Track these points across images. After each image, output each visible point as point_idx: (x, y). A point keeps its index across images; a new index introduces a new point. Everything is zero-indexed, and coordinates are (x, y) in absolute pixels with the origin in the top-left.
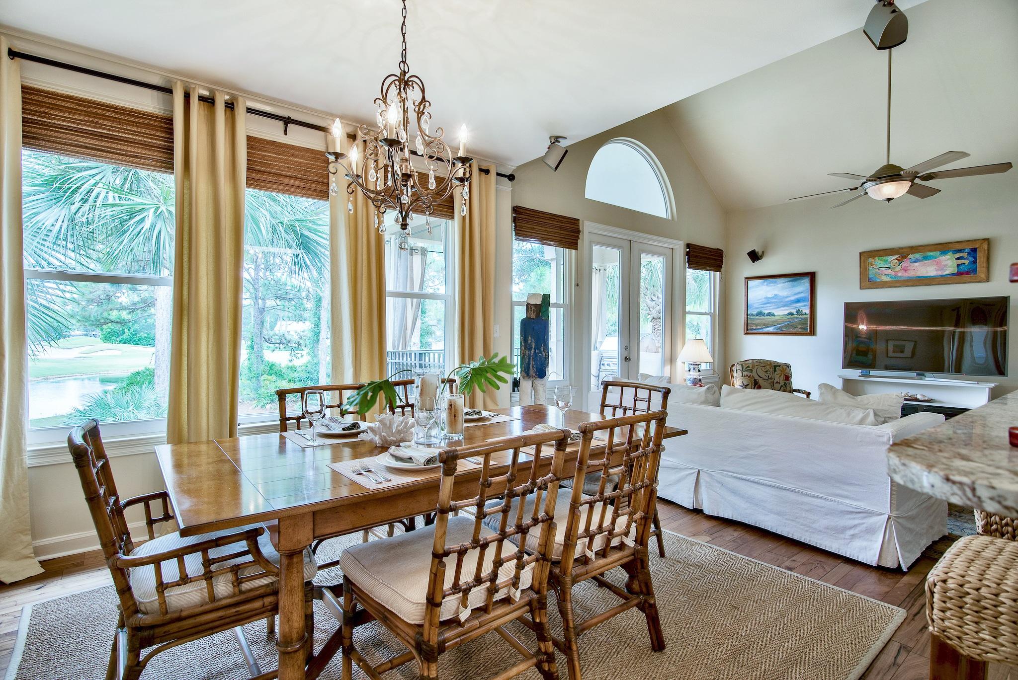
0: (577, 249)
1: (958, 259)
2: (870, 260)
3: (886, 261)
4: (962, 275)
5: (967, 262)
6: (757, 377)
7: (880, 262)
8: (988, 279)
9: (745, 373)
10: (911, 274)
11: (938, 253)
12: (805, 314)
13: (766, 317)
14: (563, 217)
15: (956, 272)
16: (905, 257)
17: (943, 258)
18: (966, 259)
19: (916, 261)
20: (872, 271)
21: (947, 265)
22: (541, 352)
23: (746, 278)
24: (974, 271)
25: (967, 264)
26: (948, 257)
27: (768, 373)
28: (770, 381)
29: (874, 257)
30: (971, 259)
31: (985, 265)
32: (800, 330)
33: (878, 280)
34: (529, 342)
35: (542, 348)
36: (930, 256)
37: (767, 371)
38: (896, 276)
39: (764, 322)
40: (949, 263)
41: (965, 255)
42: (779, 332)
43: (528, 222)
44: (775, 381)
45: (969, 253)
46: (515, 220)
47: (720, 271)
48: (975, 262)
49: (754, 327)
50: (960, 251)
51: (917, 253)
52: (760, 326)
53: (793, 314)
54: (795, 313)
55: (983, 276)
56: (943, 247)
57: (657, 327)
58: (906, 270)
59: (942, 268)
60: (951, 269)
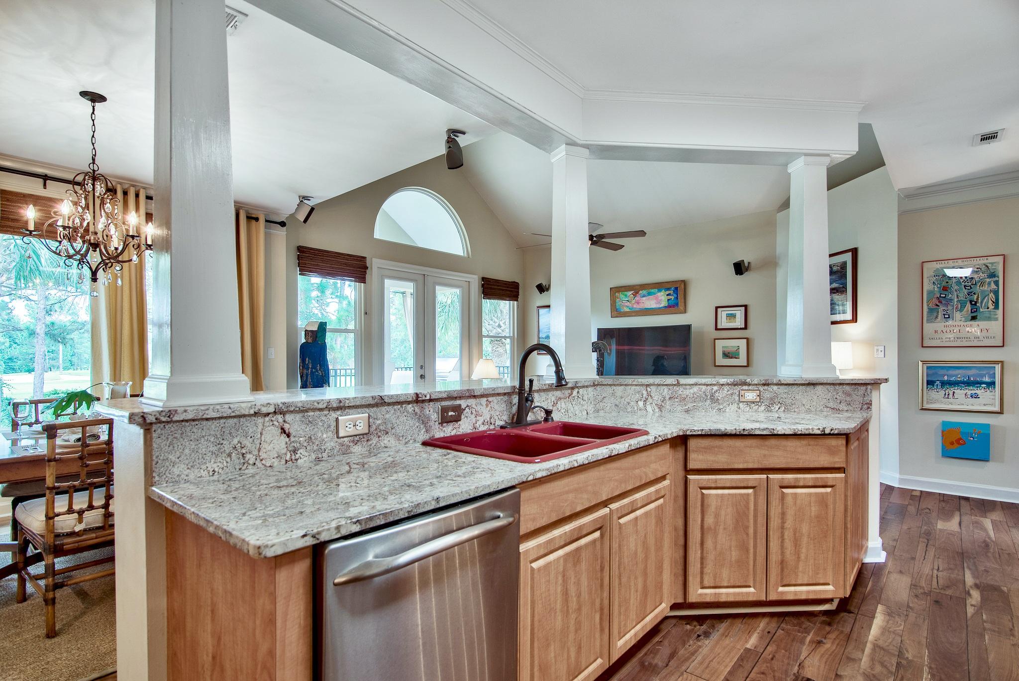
0: (365, 283)
1: (667, 295)
2: (617, 294)
3: (626, 296)
4: (672, 308)
5: (673, 298)
7: (623, 296)
8: (685, 311)
10: (641, 306)
11: (657, 290)
14: (348, 255)
15: (667, 305)
16: (637, 293)
17: (659, 294)
18: (672, 295)
19: (644, 296)
20: (618, 303)
22: (317, 372)
23: (538, 307)
24: (677, 304)
26: (662, 293)
29: (619, 292)
30: (676, 296)
31: (683, 300)
33: (622, 311)
34: (307, 362)
35: (318, 368)
36: (652, 292)
38: (633, 308)
40: (662, 299)
41: (671, 292)
43: (311, 259)
45: (673, 291)
46: (299, 258)
47: (517, 301)
48: (677, 298)
50: (668, 289)
51: (645, 289)
55: (682, 308)
56: (658, 286)
57: (494, 348)
58: (638, 303)
59: (659, 302)
60: (664, 303)
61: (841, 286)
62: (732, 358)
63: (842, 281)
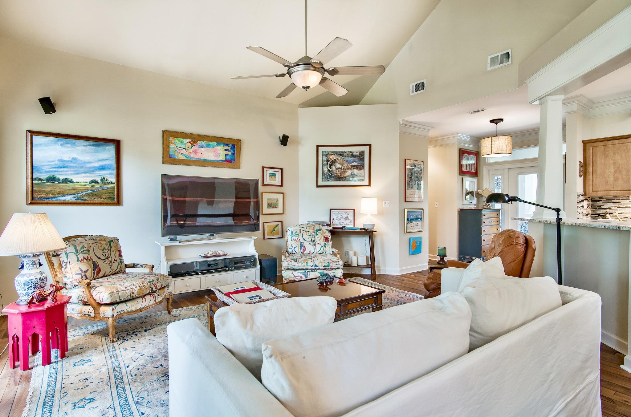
1: (226, 150)
2: (171, 139)
3: (182, 142)
4: (228, 162)
5: (230, 153)
6: (95, 259)
7: (178, 142)
8: (239, 167)
9: (81, 256)
10: (200, 156)
11: (215, 143)
12: (111, 183)
13: (61, 184)
15: (224, 159)
16: (195, 142)
17: (218, 148)
18: (230, 151)
19: (202, 147)
20: (172, 150)
21: (220, 153)
23: (31, 132)
24: (233, 160)
25: (230, 155)
26: (221, 148)
27: (105, 251)
28: (108, 260)
29: (174, 137)
30: (233, 152)
31: (238, 157)
32: (105, 200)
33: (177, 158)
36: (211, 145)
37: (103, 250)
38: (189, 156)
39: (58, 189)
41: (229, 148)
42: (80, 201)
44: (113, 260)
45: (231, 148)
48: (234, 154)
49: (43, 195)
50: (227, 145)
51: (203, 140)
52: (53, 194)
53: (98, 182)
54: (99, 181)
55: (237, 164)
56: (219, 140)
58: (196, 153)
59: (218, 155)
60: (222, 157)
61: (360, 165)
62: (273, 208)
63: (361, 162)
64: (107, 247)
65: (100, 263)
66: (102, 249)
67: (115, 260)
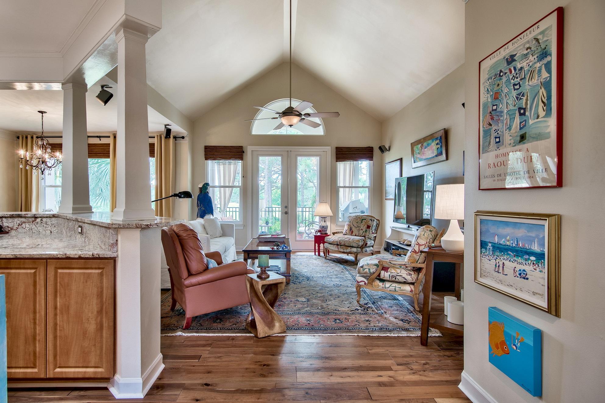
0: (243, 160)
4: (439, 156)
6: (352, 226)
23: (386, 164)
27: (358, 223)
28: (358, 228)
34: (199, 203)
44: (360, 229)
46: (205, 151)
47: (372, 160)
64: (360, 222)
65: (354, 229)
66: (357, 222)
67: (361, 229)
